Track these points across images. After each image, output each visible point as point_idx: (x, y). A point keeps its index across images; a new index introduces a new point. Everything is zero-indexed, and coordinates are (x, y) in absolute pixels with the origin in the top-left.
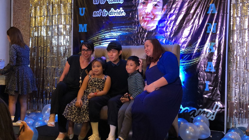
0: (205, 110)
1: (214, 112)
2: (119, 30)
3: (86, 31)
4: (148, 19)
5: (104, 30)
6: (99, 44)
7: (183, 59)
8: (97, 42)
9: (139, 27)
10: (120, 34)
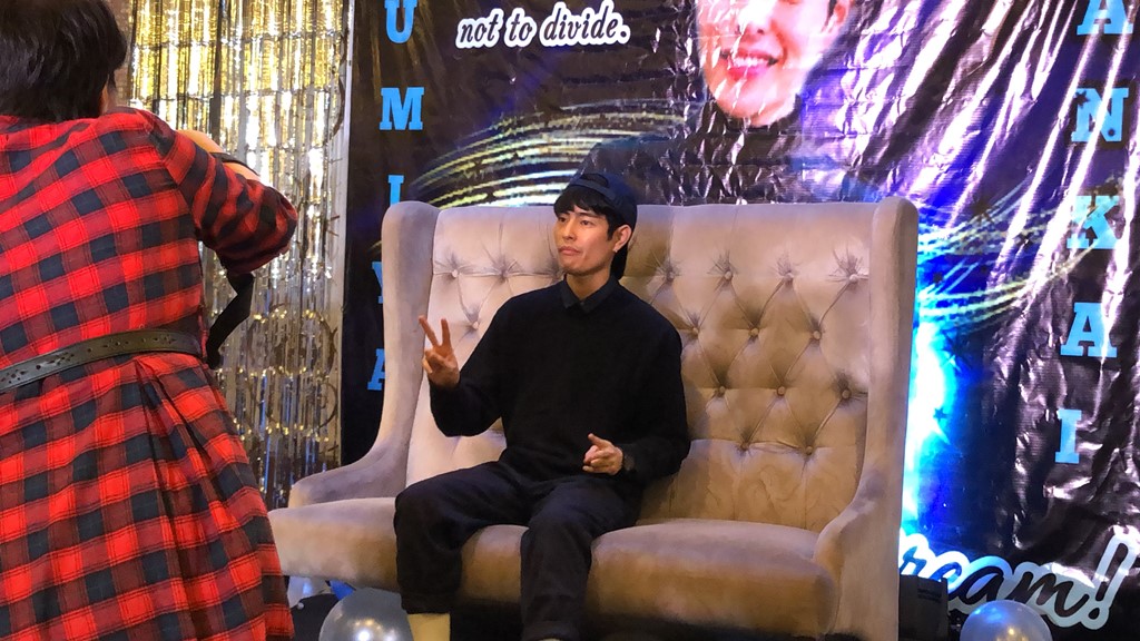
0: (1056, 568)
1: (1103, 583)
2: (595, 120)
3: (417, 124)
4: (750, 62)
5: (510, 121)
6: (484, 196)
7: (937, 286)
8: (472, 182)
9: (703, 104)
10: (599, 144)
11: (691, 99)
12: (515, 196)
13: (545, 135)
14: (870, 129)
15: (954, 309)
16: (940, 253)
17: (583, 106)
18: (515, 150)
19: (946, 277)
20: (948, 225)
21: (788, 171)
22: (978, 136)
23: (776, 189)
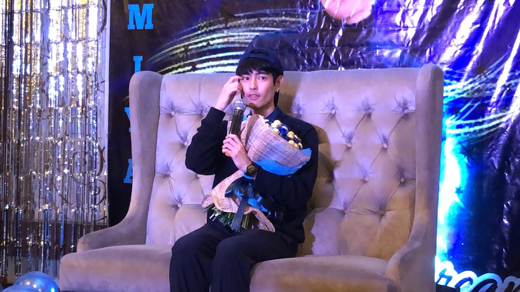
2: (254, 22)
3: (150, 26)
5: (205, 23)
6: (190, 68)
7: (456, 116)
8: (183, 59)
9: (317, 11)
10: (257, 36)
11: (311, 9)
12: (209, 67)
13: (225, 31)
14: (416, 24)
15: (466, 129)
16: (457, 97)
17: (247, 13)
18: (208, 40)
19: (462, 111)
20: (463, 80)
21: (368, 50)
22: (479, 27)
23: (361, 61)
